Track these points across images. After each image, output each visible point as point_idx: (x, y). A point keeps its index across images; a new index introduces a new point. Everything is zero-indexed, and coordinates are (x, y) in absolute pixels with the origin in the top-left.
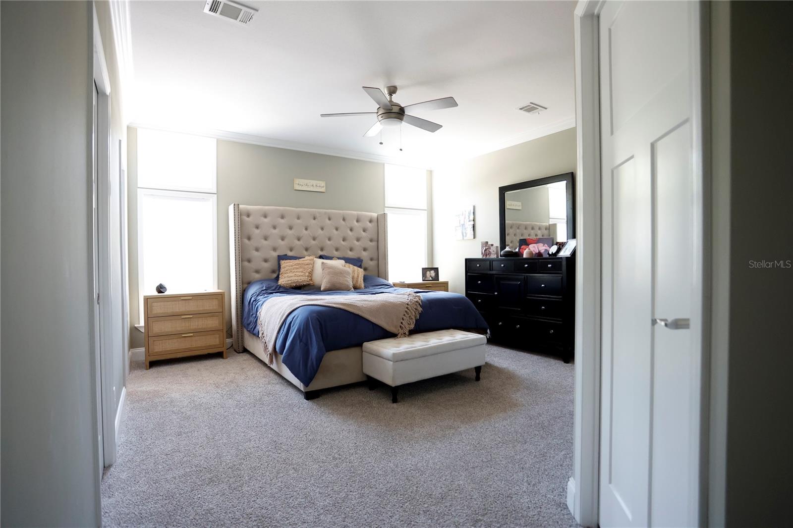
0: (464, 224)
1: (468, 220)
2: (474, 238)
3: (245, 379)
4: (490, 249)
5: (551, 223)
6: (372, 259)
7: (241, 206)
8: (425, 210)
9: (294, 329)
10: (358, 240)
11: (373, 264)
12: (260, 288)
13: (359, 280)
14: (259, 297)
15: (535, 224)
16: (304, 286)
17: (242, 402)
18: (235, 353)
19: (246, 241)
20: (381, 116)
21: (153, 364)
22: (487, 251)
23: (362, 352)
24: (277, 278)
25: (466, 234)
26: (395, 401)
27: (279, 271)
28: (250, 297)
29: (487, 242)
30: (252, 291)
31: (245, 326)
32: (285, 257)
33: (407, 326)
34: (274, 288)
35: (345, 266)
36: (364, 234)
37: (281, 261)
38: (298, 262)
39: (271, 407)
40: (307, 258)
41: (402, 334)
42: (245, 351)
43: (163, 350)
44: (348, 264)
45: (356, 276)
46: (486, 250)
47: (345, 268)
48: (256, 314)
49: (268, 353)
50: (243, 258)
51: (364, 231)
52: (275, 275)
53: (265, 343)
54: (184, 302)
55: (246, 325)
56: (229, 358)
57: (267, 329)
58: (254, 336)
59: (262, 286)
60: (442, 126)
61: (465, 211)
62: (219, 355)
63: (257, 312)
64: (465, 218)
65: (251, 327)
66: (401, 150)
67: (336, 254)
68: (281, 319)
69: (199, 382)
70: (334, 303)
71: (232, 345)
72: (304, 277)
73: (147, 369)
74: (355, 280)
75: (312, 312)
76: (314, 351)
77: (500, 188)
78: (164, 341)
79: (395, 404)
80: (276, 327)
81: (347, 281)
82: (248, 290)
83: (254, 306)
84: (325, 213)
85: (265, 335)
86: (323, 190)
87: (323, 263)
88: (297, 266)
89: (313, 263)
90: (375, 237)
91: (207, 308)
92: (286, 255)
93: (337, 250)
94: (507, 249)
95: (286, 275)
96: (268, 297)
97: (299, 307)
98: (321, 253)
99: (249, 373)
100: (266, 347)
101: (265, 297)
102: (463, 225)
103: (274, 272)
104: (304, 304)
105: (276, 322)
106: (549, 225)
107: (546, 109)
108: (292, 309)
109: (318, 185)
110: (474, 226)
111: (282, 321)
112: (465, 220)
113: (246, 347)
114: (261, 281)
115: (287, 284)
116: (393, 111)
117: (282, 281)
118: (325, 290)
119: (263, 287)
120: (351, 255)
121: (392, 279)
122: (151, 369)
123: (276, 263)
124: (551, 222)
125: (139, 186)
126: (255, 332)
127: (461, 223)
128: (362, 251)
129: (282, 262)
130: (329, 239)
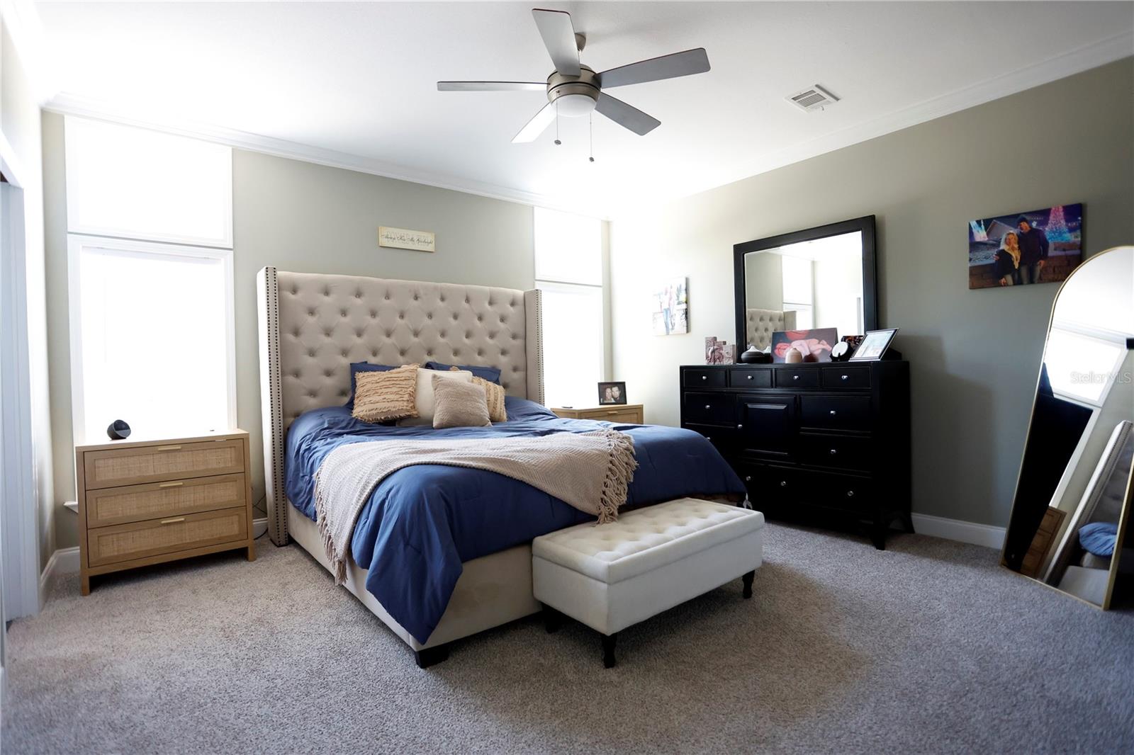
0: (669, 309)
1: (676, 302)
2: (688, 331)
3: (289, 613)
4: (721, 349)
5: (785, 311)
6: (515, 369)
7: (279, 273)
8: (600, 286)
9: (392, 516)
10: (492, 336)
11: (517, 376)
12: (317, 426)
13: (498, 405)
14: (316, 444)
15: (764, 312)
16: (402, 419)
17: (279, 681)
18: (273, 545)
19: (291, 337)
20: (557, 89)
21: (99, 582)
22: (716, 353)
23: (532, 555)
24: (350, 406)
25: (673, 326)
26: (610, 663)
27: (354, 392)
28: (298, 443)
29: (715, 338)
30: (303, 430)
31: (289, 498)
32: (364, 367)
33: (615, 498)
34: (344, 424)
35: (472, 382)
36: (502, 325)
37: (357, 373)
38: (390, 376)
39: (344, 693)
40: (404, 367)
41: (606, 516)
42: (291, 542)
43: (122, 553)
44: (477, 378)
45: (492, 398)
46: (713, 352)
47: (473, 384)
48: (311, 477)
49: (336, 559)
50: (285, 369)
51: (502, 320)
52: (346, 400)
53: (330, 537)
54: (163, 456)
55: (291, 495)
56: (259, 560)
57: (333, 509)
58: (308, 518)
59: (321, 421)
60: (659, 123)
61: (671, 287)
62: (239, 554)
63: (312, 472)
64: (670, 299)
65: (301, 500)
66: (592, 159)
67: (455, 360)
68: (361, 494)
69: (190, 624)
70: (473, 459)
71: (267, 530)
72: (401, 403)
73: (84, 594)
74: (492, 405)
75: (429, 481)
76: (437, 566)
77: (734, 246)
78: (121, 535)
79: (611, 670)
80: (351, 509)
81: (479, 409)
82: (295, 428)
83: (306, 461)
84: (436, 288)
85: (328, 521)
86: (430, 248)
87: (434, 376)
88: (388, 383)
89: (417, 376)
90: (520, 331)
91: (215, 466)
92: (366, 362)
93: (456, 353)
94: (752, 349)
95: (367, 400)
96: (335, 442)
97: (398, 470)
98: (429, 359)
99: (297, 596)
100: (331, 547)
101: (327, 444)
102: (667, 310)
103: (343, 393)
104: (409, 462)
105: (352, 500)
106: (784, 313)
107: (837, 99)
108: (386, 473)
109: (422, 239)
110: (687, 313)
111: (363, 498)
112: (671, 302)
113: (292, 535)
114: (320, 411)
115: (369, 416)
116: (580, 80)
117: (360, 411)
118: (441, 427)
119: (323, 423)
120: (480, 361)
121: (551, 402)
122: (94, 594)
123: (349, 378)
124: (787, 309)
125: (69, 230)
126: (308, 511)
127: (663, 308)
128: (500, 355)
129: (359, 376)
130: (443, 335)
